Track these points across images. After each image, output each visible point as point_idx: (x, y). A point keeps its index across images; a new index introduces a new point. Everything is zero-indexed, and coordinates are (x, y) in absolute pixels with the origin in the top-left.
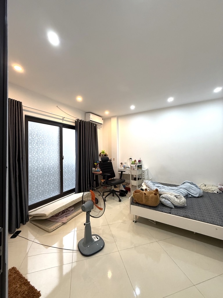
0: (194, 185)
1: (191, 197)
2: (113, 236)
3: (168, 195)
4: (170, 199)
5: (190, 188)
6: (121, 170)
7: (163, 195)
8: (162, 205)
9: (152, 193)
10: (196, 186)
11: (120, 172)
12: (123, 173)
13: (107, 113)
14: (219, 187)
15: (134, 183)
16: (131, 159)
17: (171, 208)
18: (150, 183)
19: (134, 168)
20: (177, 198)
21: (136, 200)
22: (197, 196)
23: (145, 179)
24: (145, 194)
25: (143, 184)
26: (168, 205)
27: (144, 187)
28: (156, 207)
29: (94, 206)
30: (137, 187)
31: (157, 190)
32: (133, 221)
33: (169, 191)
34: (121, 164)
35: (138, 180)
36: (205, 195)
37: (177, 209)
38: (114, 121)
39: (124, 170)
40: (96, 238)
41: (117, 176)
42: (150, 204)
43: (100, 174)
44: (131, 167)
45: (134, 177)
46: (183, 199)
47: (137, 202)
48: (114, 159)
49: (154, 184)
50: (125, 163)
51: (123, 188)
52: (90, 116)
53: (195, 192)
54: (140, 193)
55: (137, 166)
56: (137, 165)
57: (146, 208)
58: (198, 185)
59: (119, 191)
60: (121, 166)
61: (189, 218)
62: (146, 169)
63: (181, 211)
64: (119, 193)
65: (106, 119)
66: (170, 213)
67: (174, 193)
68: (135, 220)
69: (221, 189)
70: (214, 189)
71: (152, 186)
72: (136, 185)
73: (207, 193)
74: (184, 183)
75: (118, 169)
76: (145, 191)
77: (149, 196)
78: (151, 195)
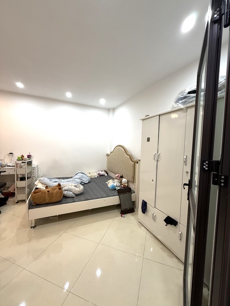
0: (84, 174)
1: (83, 184)
3: (69, 187)
4: (71, 190)
5: (82, 177)
7: (65, 188)
8: (65, 197)
9: (55, 189)
10: (85, 175)
12: (2, 174)
14: (98, 172)
16: (11, 153)
17: (73, 197)
18: (47, 180)
19: (22, 165)
20: (76, 187)
22: (87, 182)
23: (35, 177)
24: (48, 191)
25: (36, 183)
26: (70, 196)
30: (26, 188)
31: (59, 185)
32: (31, 228)
33: (68, 183)
35: (28, 178)
36: (92, 180)
37: (78, 196)
44: (17, 164)
45: (20, 176)
46: (82, 187)
47: (38, 203)
49: (51, 179)
50: (1, 160)
53: (86, 180)
54: (42, 192)
55: (26, 163)
56: (26, 161)
57: (50, 206)
61: (89, 200)
62: (36, 165)
63: (82, 197)
66: (74, 202)
67: (73, 184)
68: (33, 225)
69: (99, 174)
70: (95, 175)
71: (50, 182)
72: (25, 186)
73: (91, 178)
74: (77, 174)
76: (46, 189)
77: (53, 193)
78: (55, 191)
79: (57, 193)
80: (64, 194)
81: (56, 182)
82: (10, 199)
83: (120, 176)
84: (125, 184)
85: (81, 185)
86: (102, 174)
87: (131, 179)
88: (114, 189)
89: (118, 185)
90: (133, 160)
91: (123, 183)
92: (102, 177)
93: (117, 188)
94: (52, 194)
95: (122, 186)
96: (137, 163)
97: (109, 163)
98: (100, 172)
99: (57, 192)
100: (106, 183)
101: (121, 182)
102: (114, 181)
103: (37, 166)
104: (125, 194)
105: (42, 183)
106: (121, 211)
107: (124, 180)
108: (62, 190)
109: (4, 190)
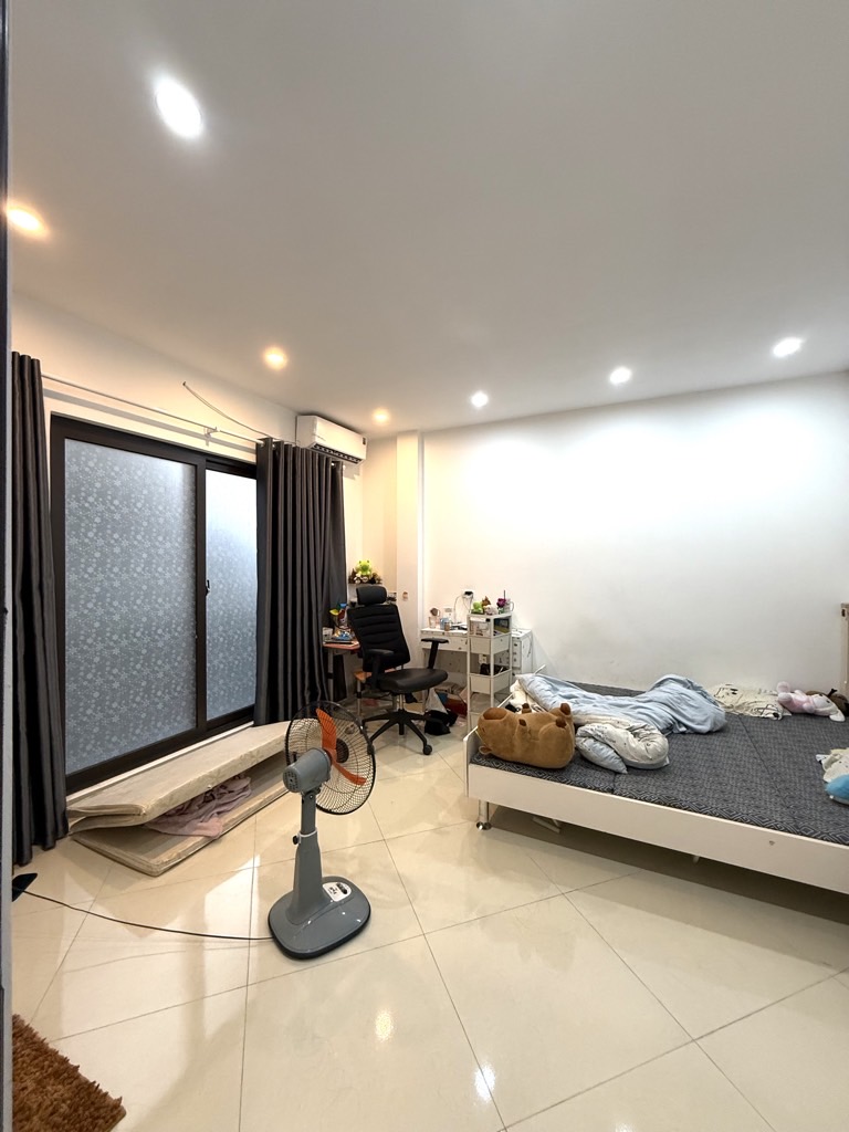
0: (695, 688)
1: (683, 733)
2: (400, 880)
3: (605, 726)
4: (611, 740)
5: (681, 698)
6: (431, 637)
7: (587, 728)
8: (584, 761)
9: (548, 719)
10: (704, 695)
11: (429, 645)
12: (441, 647)
13: (381, 418)
14: (782, 695)
15: (480, 684)
16: (468, 593)
17: (617, 773)
18: (540, 686)
19: (483, 627)
20: (635, 735)
21: (490, 745)
22: (705, 728)
23: (520, 669)
24: (523, 723)
25: (512, 688)
26: (604, 764)
27: (519, 699)
28: (563, 769)
29: (334, 772)
30: (492, 698)
31: (565, 709)
32: (478, 825)
34: (434, 612)
35: (496, 672)
36: (731, 726)
37: (637, 776)
38: (407, 450)
39: (445, 638)
40: (339, 891)
41: (417, 660)
42: (539, 758)
43: (353, 652)
44: (471, 623)
45: (482, 661)
46: (659, 741)
47: (494, 752)
48: (405, 593)
49: (556, 686)
50: (448, 610)
51: (440, 703)
52: (314, 426)
53: (700, 715)
54: (504, 721)
55: (492, 622)
56: (492, 618)
57: (526, 774)
58: (710, 691)
59: (423, 714)
60: (432, 621)
61: (680, 808)
62: (527, 632)
63: (650, 784)
64: (422, 724)
65: (377, 442)
66: (612, 791)
67: (625, 720)
68: (483, 820)
69: (786, 704)
70: (761, 698)
71: (549, 693)
72: (488, 693)
73: (736, 717)
74: (662, 683)
75: (422, 632)
77: (537, 732)
78: (544, 728)
79: (547, 736)
80: (577, 749)
81: (569, 697)
82: (459, 723)
86: (805, 706)
92: (808, 720)
94: (532, 734)
98: (799, 697)
99: (550, 731)
100: (819, 757)
103: (530, 635)
105: (526, 694)
109: (452, 693)
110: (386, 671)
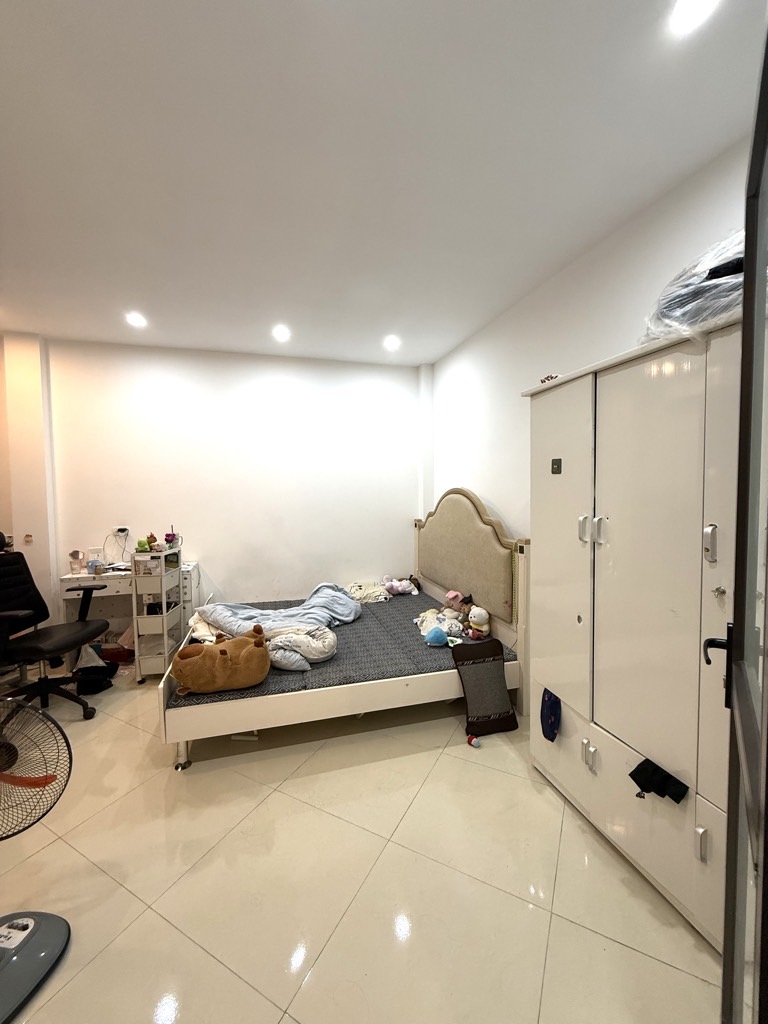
0: (340, 590)
1: (338, 626)
2: (99, 869)
3: (290, 635)
4: (297, 646)
5: (334, 600)
6: (76, 585)
7: (277, 641)
8: (277, 670)
9: (244, 644)
10: (345, 593)
11: (77, 595)
12: (95, 594)
14: (388, 584)
15: (148, 624)
16: (122, 530)
17: (303, 672)
18: (222, 614)
19: (151, 565)
20: (313, 636)
21: (189, 685)
22: (351, 618)
23: (190, 601)
24: (223, 652)
25: (191, 622)
26: (294, 667)
27: (203, 632)
30: (166, 637)
31: (258, 630)
33: (287, 622)
34: (75, 555)
35: (168, 607)
36: (367, 612)
39: (101, 583)
40: (15, 933)
41: (59, 615)
42: (242, 681)
44: (136, 563)
45: (147, 600)
46: (331, 637)
47: (193, 689)
48: (27, 536)
49: (237, 611)
50: (97, 552)
51: (96, 656)
53: (346, 611)
54: (204, 656)
55: (163, 559)
56: (163, 555)
57: (229, 699)
58: (348, 590)
59: (70, 675)
60: (75, 566)
61: (354, 682)
62: (194, 564)
63: (330, 671)
64: (71, 687)
66: (305, 688)
67: (303, 626)
68: (182, 760)
69: (390, 590)
70: (378, 592)
71: (232, 619)
72: (161, 632)
73: (365, 606)
74: (317, 590)
75: (62, 580)
76: (217, 643)
77: (238, 657)
78: (244, 652)
79: (248, 659)
80: (272, 661)
81: (250, 618)
82: (123, 672)
83: (461, 598)
84: (482, 625)
85: (327, 629)
86: (400, 589)
87: (501, 610)
88: (439, 643)
89: (455, 629)
90: (505, 540)
91: (474, 623)
92: (401, 598)
93: (452, 642)
94: (234, 660)
95: (470, 631)
96: (522, 550)
97: (424, 550)
98: (396, 583)
99: (251, 653)
100: (415, 620)
101: (465, 620)
102: (440, 615)
103: (197, 567)
104: (480, 665)
105: (208, 624)
106: (468, 722)
107: (477, 612)
108: (266, 648)
109: (106, 642)
110: (11, 637)
